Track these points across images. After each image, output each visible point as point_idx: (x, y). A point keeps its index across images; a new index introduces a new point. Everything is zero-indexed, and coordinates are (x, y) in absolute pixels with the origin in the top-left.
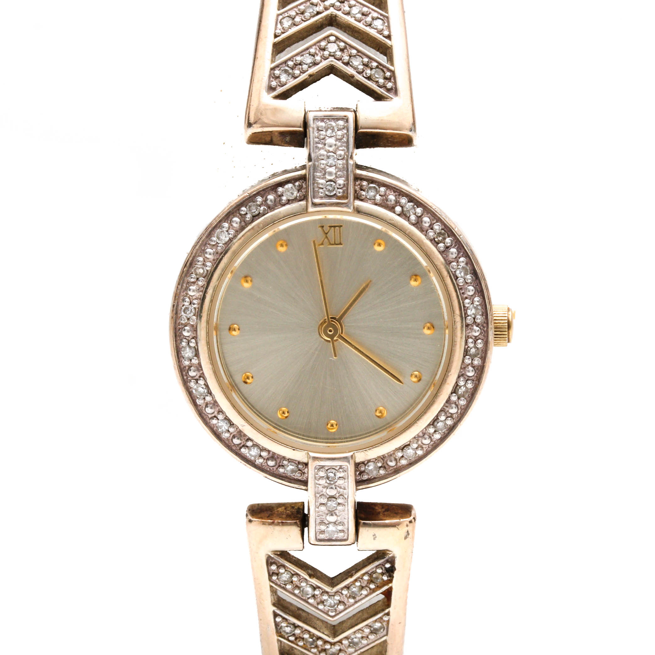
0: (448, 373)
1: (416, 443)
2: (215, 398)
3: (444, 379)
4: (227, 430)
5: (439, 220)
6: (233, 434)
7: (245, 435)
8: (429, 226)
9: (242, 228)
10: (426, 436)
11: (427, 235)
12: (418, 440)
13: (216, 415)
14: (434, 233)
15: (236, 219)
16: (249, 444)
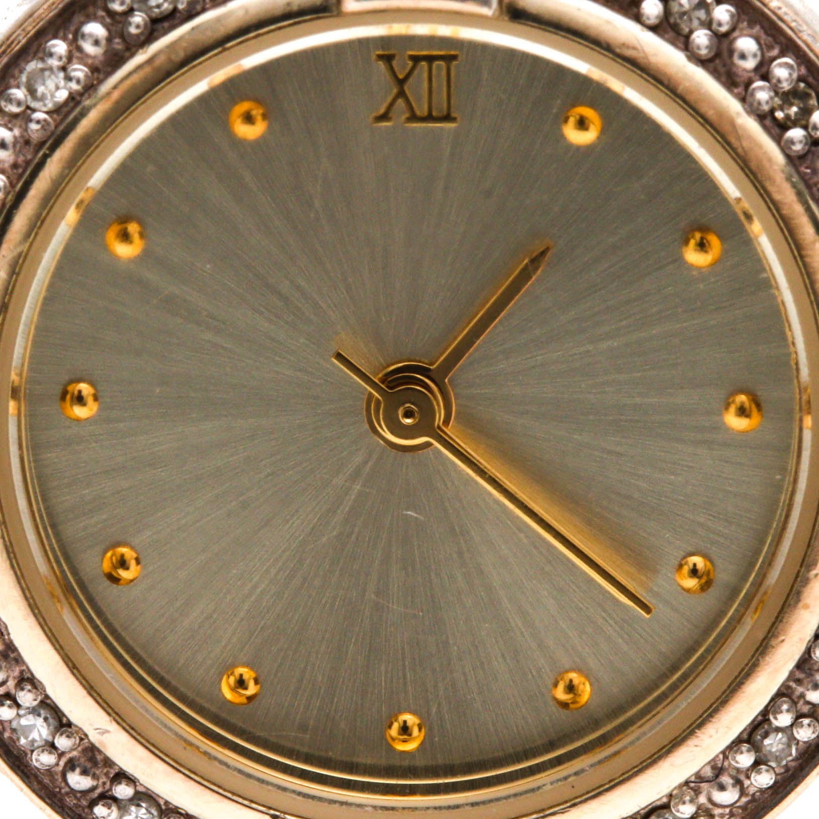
0: (809, 571)
1: (691, 801)
2: (9, 634)
3: (791, 590)
4: (46, 741)
5: (789, 47)
6: (68, 756)
7: (108, 763)
8: (757, 69)
9: (114, 60)
10: (726, 779)
11: (749, 99)
12: (697, 792)
13: (13, 691)
14: (772, 94)
15: (95, 29)
16: (123, 791)
